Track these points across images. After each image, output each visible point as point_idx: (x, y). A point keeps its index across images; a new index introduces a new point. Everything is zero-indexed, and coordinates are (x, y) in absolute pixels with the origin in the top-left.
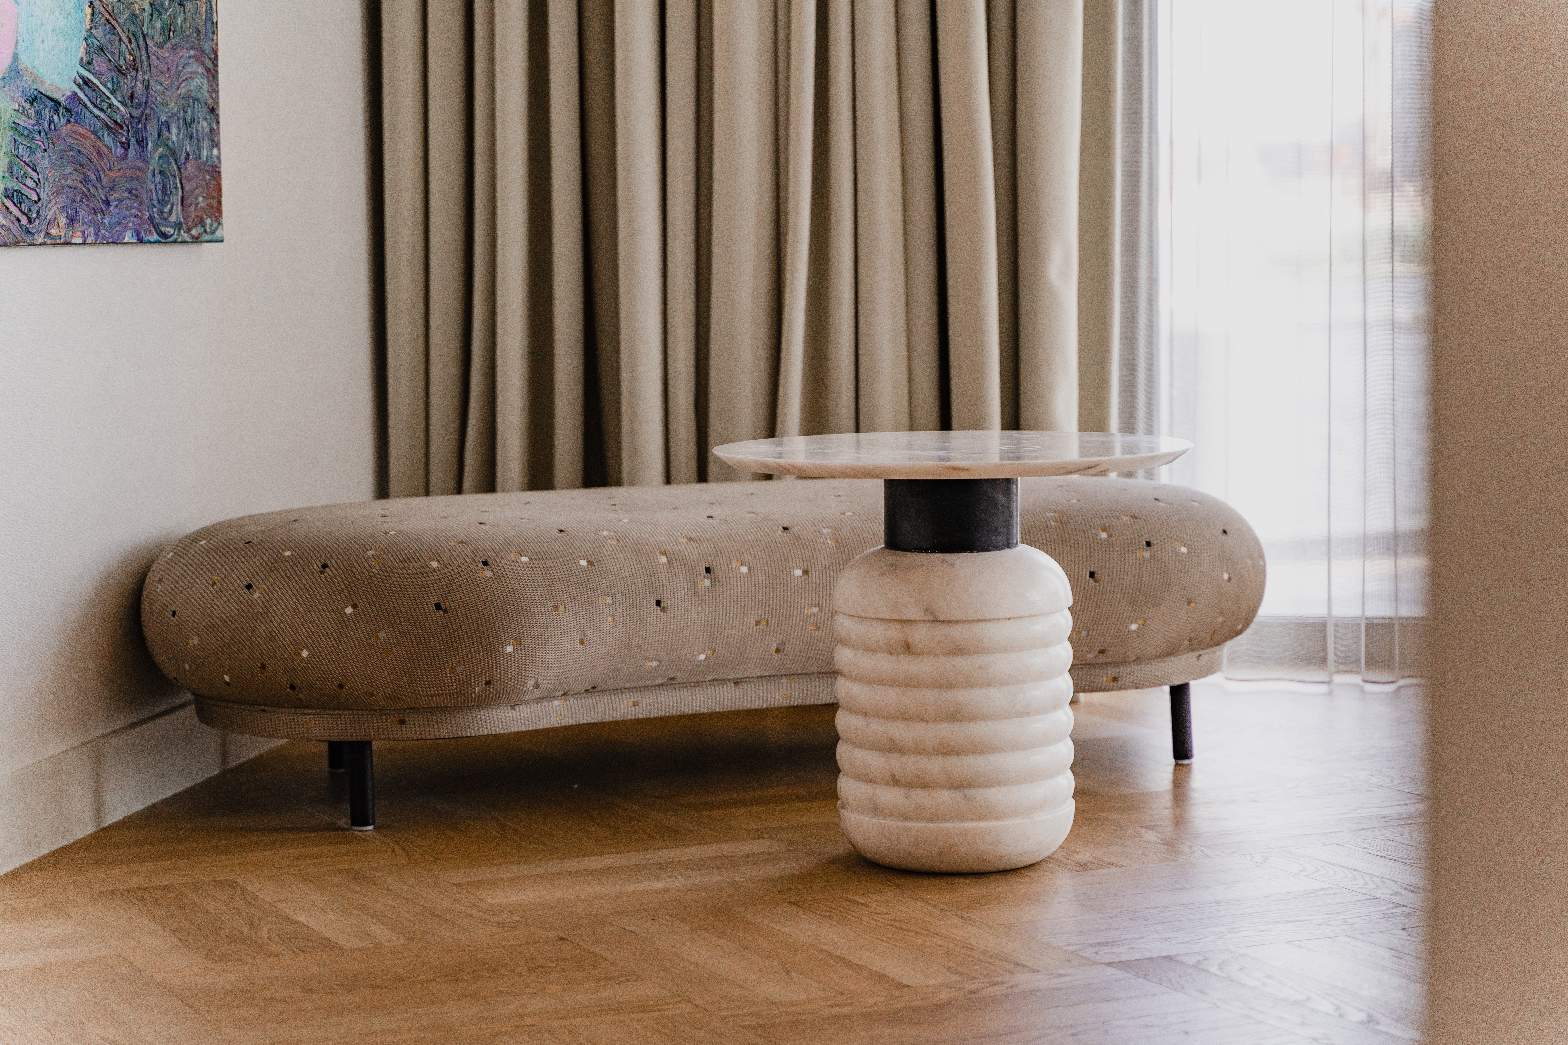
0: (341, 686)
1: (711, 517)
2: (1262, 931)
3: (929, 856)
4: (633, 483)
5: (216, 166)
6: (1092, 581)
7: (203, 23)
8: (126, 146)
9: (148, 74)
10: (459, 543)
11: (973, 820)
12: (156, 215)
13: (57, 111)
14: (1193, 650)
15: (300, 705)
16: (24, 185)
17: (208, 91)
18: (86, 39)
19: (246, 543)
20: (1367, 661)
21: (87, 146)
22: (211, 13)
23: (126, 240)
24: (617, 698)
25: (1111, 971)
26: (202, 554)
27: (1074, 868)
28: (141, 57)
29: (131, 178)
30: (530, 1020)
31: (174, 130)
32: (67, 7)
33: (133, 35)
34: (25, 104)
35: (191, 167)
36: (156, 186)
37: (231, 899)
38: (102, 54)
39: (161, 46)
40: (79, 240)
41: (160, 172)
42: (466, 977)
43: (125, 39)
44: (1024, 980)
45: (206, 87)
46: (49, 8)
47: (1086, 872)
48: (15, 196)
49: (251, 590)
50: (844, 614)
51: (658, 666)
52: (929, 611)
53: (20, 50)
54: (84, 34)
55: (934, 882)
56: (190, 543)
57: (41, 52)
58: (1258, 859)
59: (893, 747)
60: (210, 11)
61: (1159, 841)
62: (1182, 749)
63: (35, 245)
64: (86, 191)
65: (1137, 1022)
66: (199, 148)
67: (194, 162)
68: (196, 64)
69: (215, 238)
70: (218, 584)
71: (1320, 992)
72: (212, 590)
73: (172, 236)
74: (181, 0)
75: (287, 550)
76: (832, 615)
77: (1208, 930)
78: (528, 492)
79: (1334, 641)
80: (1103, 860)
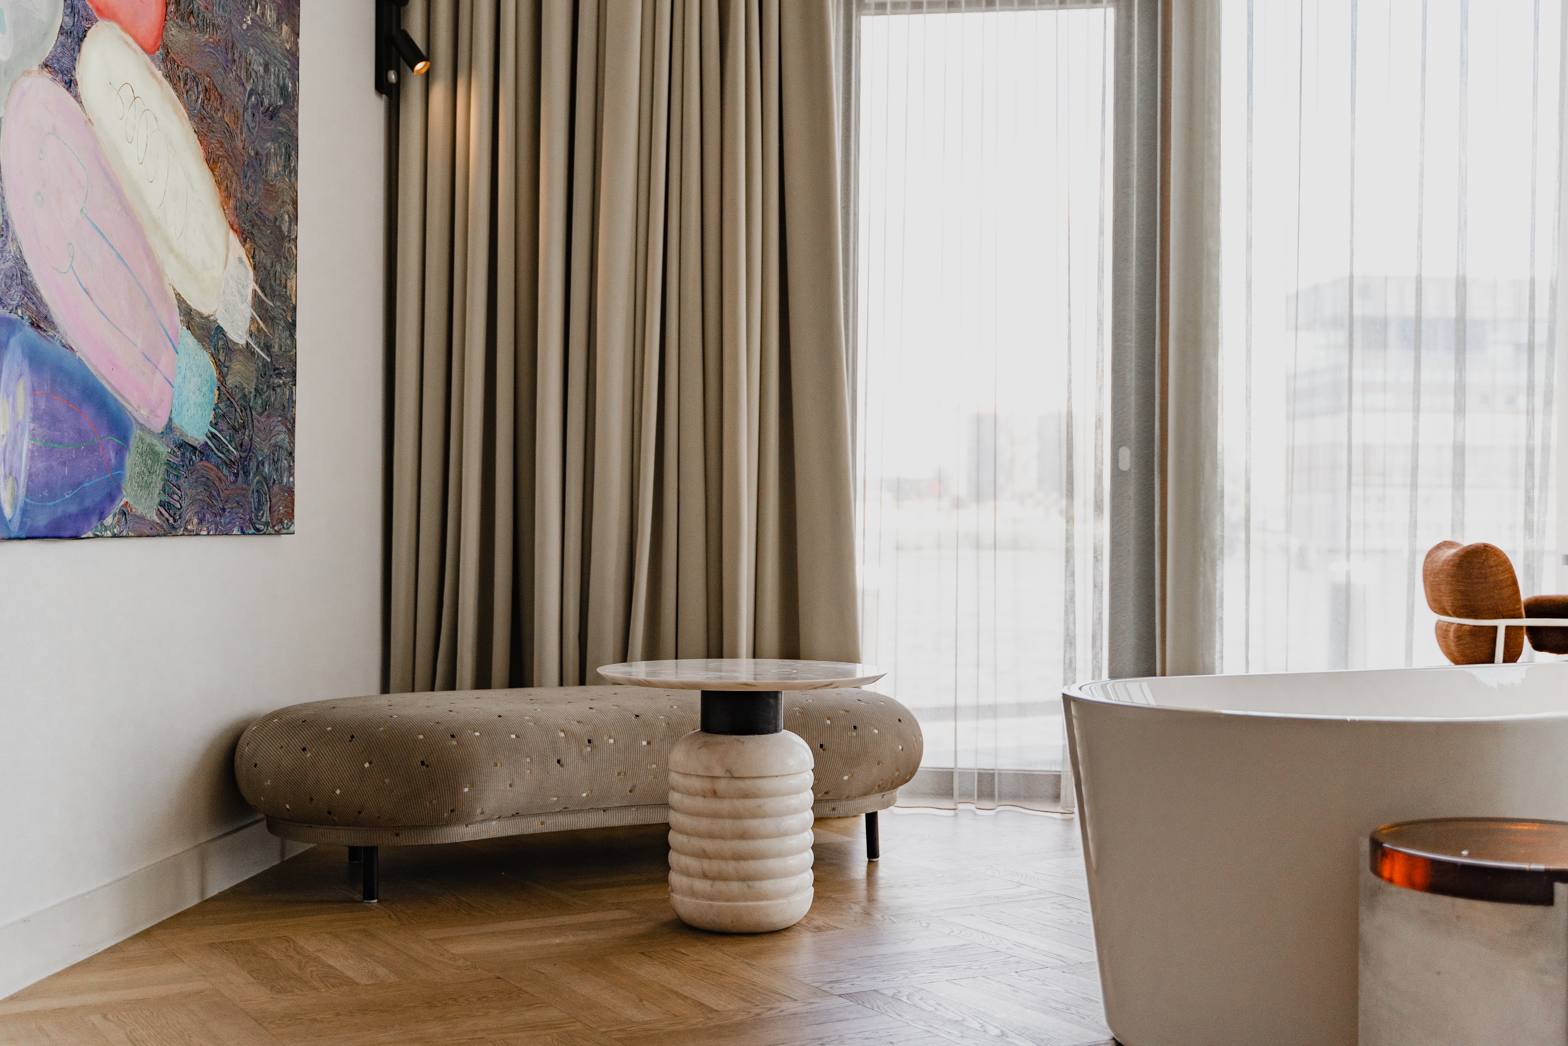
0: (360, 812)
1: (591, 708)
2: (931, 973)
3: (726, 922)
4: (540, 686)
5: (292, 488)
6: (821, 750)
7: (286, 401)
8: (236, 475)
9: (252, 431)
10: (437, 723)
11: (752, 901)
12: (253, 518)
13: (195, 453)
14: (880, 792)
15: (334, 824)
16: (173, 498)
17: (288, 443)
18: (214, 410)
19: (303, 722)
20: (978, 795)
21: (212, 475)
22: (292, 395)
23: (234, 533)
24: (531, 819)
25: (842, 1000)
26: (275, 728)
27: (814, 930)
28: (248, 421)
29: (239, 495)
30: (479, 1035)
31: (266, 465)
32: (204, 390)
33: (244, 407)
34: (175, 449)
35: (276, 488)
36: (254, 499)
37: (287, 949)
38: (224, 419)
39: (260, 414)
40: (205, 533)
41: (257, 491)
42: (438, 1004)
43: (239, 410)
44: (788, 1006)
45: (287, 440)
46: (192, 390)
47: (821, 933)
48: (166, 506)
49: (305, 752)
50: (675, 772)
51: (558, 800)
52: (728, 771)
53: (173, 416)
54: (213, 406)
55: (728, 939)
57: (186, 417)
58: (924, 924)
59: (704, 855)
60: (292, 394)
61: (862, 911)
62: (873, 852)
63: (177, 536)
64: (211, 503)
65: (861, 1035)
66: (281, 477)
67: (278, 485)
68: (281, 426)
69: (290, 532)
70: (285, 747)
71: (970, 1015)
72: (281, 751)
73: (263, 530)
74: (274, 387)
75: (329, 727)
76: (667, 771)
77: (898, 972)
78: (478, 691)
79: (958, 783)
80: (830, 925)
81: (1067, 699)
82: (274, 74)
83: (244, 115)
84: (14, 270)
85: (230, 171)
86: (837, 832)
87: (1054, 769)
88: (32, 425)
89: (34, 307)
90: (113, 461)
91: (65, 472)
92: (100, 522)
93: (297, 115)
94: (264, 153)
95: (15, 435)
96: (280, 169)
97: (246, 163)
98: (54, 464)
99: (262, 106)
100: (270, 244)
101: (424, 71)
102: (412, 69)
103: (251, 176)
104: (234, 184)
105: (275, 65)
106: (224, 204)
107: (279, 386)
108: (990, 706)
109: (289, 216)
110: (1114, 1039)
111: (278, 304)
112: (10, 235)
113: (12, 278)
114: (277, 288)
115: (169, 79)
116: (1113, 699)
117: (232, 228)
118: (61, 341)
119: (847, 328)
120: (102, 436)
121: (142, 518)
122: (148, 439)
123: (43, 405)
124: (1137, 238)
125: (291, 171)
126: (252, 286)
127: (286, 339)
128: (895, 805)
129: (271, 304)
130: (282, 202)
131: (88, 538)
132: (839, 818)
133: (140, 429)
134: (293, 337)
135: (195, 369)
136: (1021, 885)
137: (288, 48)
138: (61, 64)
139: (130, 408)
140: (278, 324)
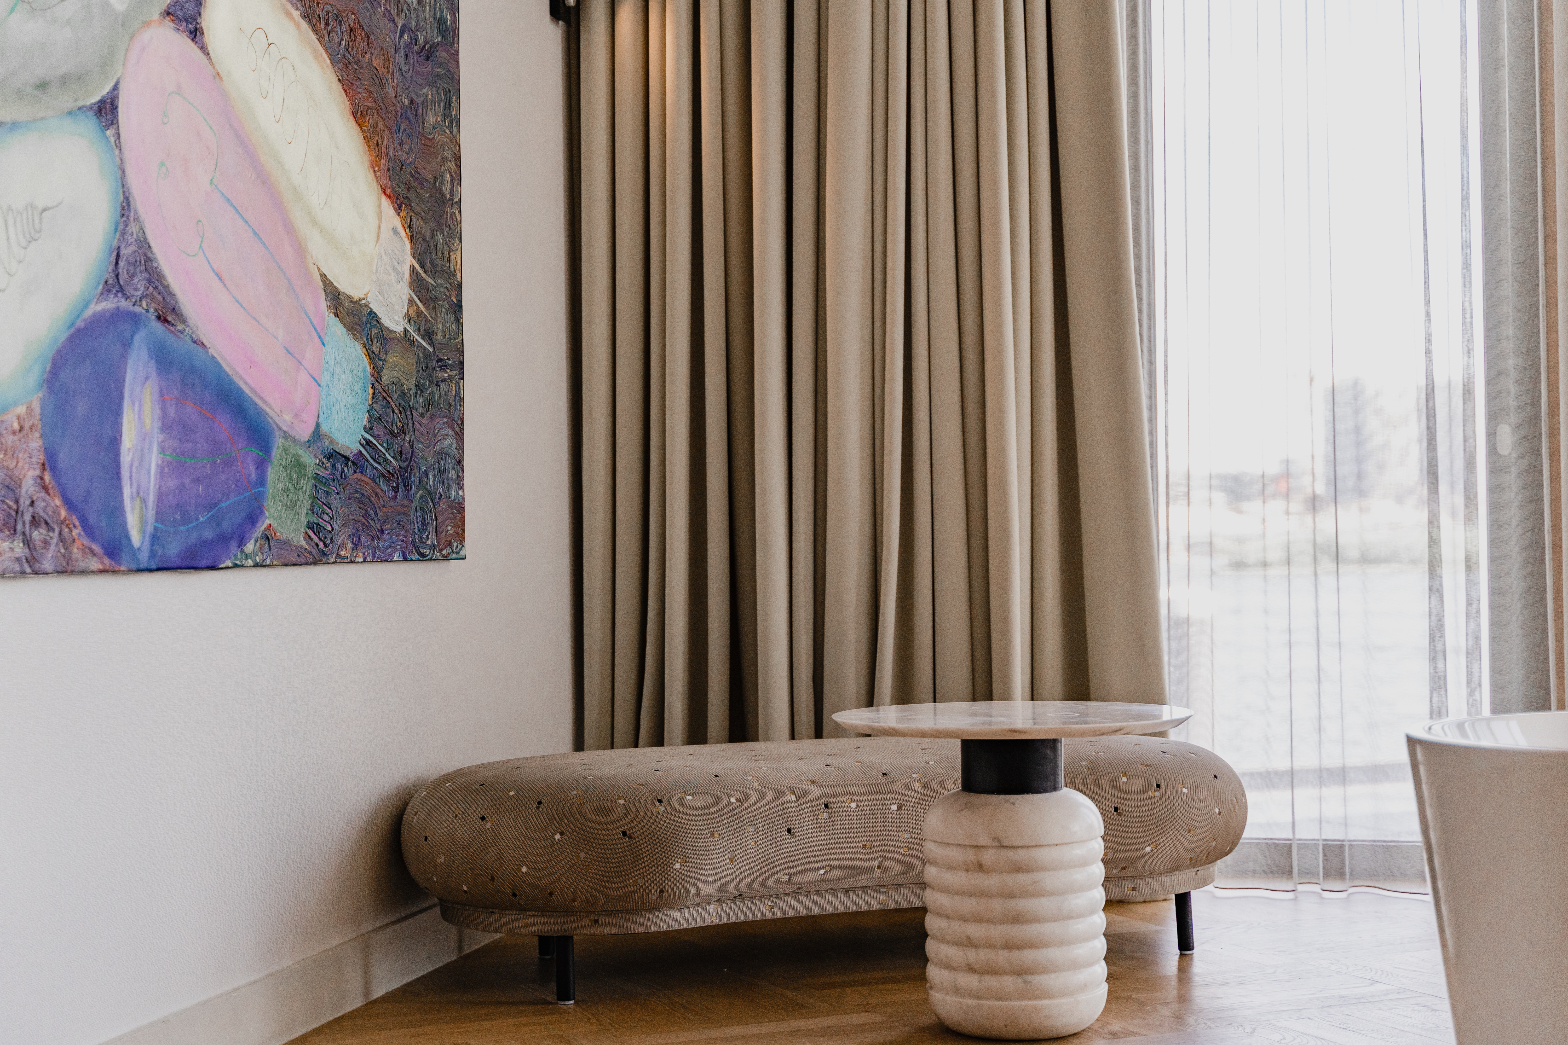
0: (551, 894)
1: (828, 765)
4: (767, 739)
5: (461, 503)
6: (1116, 814)
7: (453, 399)
8: (396, 489)
9: (413, 436)
10: (640, 785)
11: (1030, 999)
12: (417, 540)
13: (347, 464)
14: (1193, 867)
15: (520, 908)
16: (322, 519)
17: (456, 448)
18: (368, 411)
19: (481, 785)
20: (1324, 874)
21: (368, 490)
22: (459, 391)
23: (395, 559)
24: (757, 903)
26: (447, 794)
27: (1107, 1036)
28: (408, 424)
29: (399, 513)
31: (431, 477)
32: (356, 388)
33: (403, 408)
34: (323, 460)
35: (443, 504)
36: (417, 518)
38: (380, 422)
39: (422, 416)
40: (361, 560)
41: (421, 508)
43: (397, 411)
45: (454, 445)
46: (342, 389)
47: (1116, 1040)
48: (315, 528)
49: (484, 821)
50: (932, 841)
51: (789, 878)
52: (996, 839)
53: (321, 420)
54: (367, 407)
56: (439, 785)
57: (336, 421)
58: (1248, 1030)
59: (969, 943)
60: (459, 389)
61: (1170, 1014)
62: (1185, 943)
63: (329, 563)
64: (366, 523)
66: (448, 490)
67: (444, 500)
68: (447, 429)
69: (461, 557)
70: (460, 816)
72: (455, 821)
73: (429, 555)
74: (437, 382)
75: (512, 791)
76: (922, 840)
78: (690, 746)
79: (1299, 858)
80: (1129, 1031)
81: (1412, 742)
82: (430, 5)
83: (395, 57)
84: (137, 254)
85: (381, 124)
86: (1141, 919)
88: (161, 437)
89: (160, 298)
90: (253, 476)
91: (199, 491)
92: (240, 549)
93: (458, 52)
94: (420, 101)
95: (142, 449)
96: (439, 119)
97: (399, 114)
98: (187, 481)
99: (416, 45)
100: (430, 210)
103: (405, 130)
104: (386, 140)
106: (374, 166)
107: (444, 380)
109: (451, 175)
111: (440, 281)
112: (132, 214)
113: (134, 265)
114: (439, 262)
115: (307, 20)
117: (385, 193)
118: (191, 337)
120: (240, 447)
121: (287, 543)
122: (294, 449)
123: (172, 412)
125: (452, 120)
126: (409, 260)
127: (452, 323)
128: (1213, 884)
129: (433, 282)
130: (443, 158)
131: (227, 568)
132: (1143, 902)
133: (283, 437)
134: (459, 321)
135: (345, 364)
136: (1374, 982)
138: (185, 10)
139: (271, 413)
140: (441, 306)
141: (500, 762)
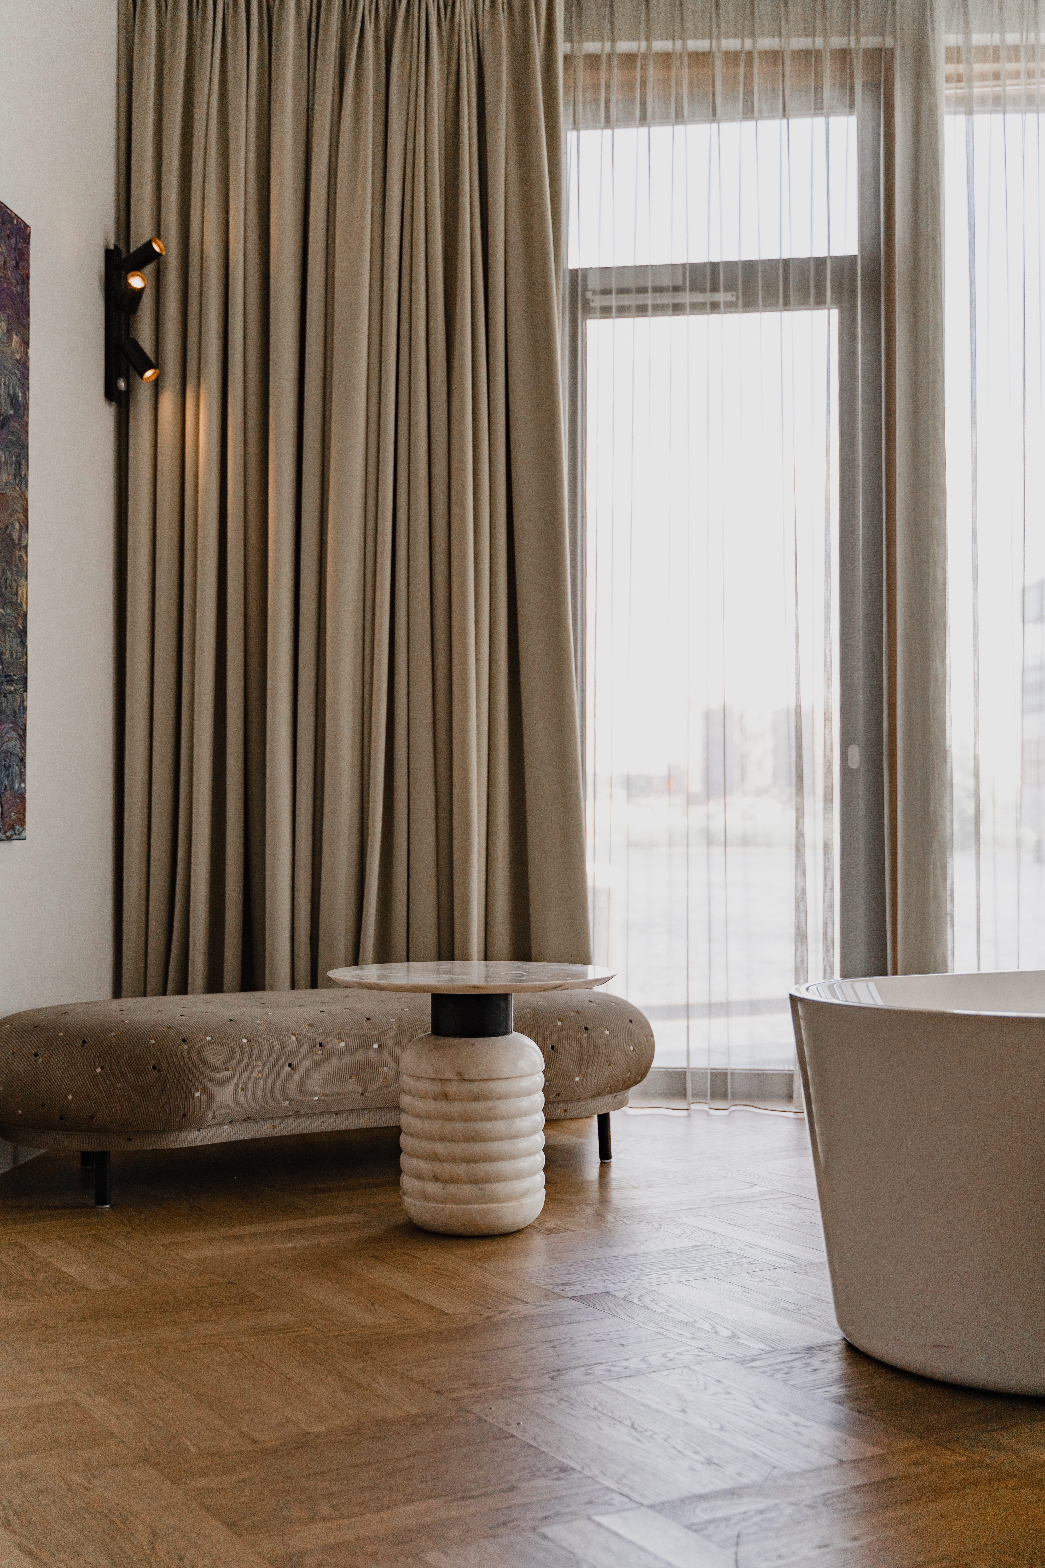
0: (92, 1117)
1: (323, 1011)
2: (663, 1274)
5: (23, 794)
6: (552, 1051)
7: (17, 707)
10: (168, 1028)
11: (484, 1203)
14: (612, 1093)
15: (66, 1129)
17: (20, 748)
19: (35, 1027)
20: (711, 1095)
22: (23, 702)
24: (263, 1123)
25: (573, 1302)
26: (7, 1034)
27: (546, 1232)
30: (212, 1339)
35: (7, 794)
37: (19, 1256)
42: (170, 1309)
44: (520, 1309)
45: (18, 746)
47: (553, 1235)
49: (37, 1057)
50: (406, 1074)
51: (289, 1103)
52: (459, 1074)
55: (460, 1242)
58: (656, 1226)
59: (436, 1157)
60: (23, 700)
61: (593, 1213)
62: (605, 1153)
65: (592, 1338)
66: (13, 783)
67: (9, 791)
68: (13, 733)
69: (21, 837)
70: (17, 1053)
71: (701, 1316)
72: (13, 1057)
74: (5, 694)
75: (61, 1032)
76: (398, 1074)
77: (630, 1274)
78: (209, 994)
79: (692, 1083)
80: (562, 1227)
81: (794, 999)
82: (5, 384)
86: (569, 1134)
87: (787, 1068)
93: (27, 424)
96: (11, 477)
100: (1, 552)
101: (153, 378)
102: (142, 376)
105: (5, 376)
107: (11, 693)
108: (722, 1004)
109: (20, 524)
110: (845, 1339)
111: (9, 611)
114: (8, 596)
116: (841, 999)
119: (575, 630)
124: (863, 537)
125: (22, 479)
127: (18, 645)
128: (628, 1105)
129: (3, 612)
130: (13, 510)
132: (572, 1119)
134: (24, 644)
136: (753, 1185)
137: (18, 357)
140: (10, 631)
141: (51, 1007)
